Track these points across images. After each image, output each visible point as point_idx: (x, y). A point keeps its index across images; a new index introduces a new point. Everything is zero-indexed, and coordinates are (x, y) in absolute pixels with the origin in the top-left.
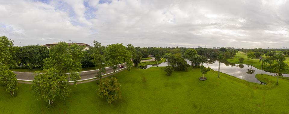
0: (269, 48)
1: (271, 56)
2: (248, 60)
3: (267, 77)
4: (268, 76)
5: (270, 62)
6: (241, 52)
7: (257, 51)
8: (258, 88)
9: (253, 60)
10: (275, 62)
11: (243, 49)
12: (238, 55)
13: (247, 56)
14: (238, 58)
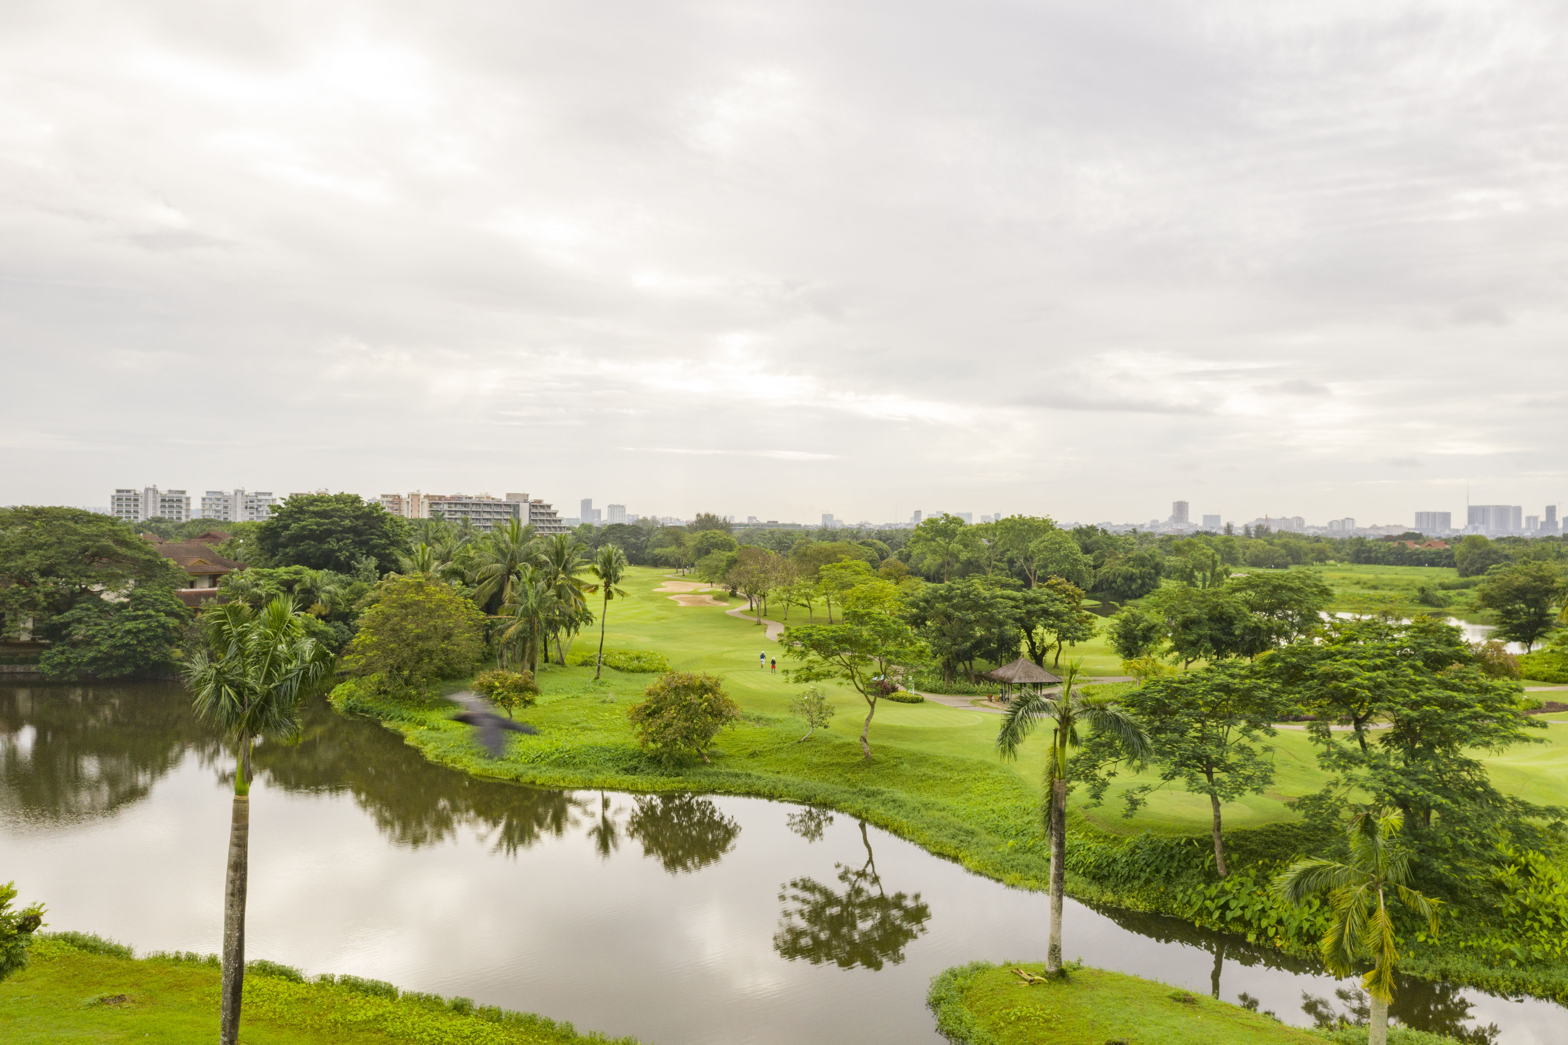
0: (1196, 520)
1: (1221, 647)
2: (800, 725)
7: (971, 567)
11: (707, 522)
12: (613, 640)
13: (787, 642)
14: (618, 681)
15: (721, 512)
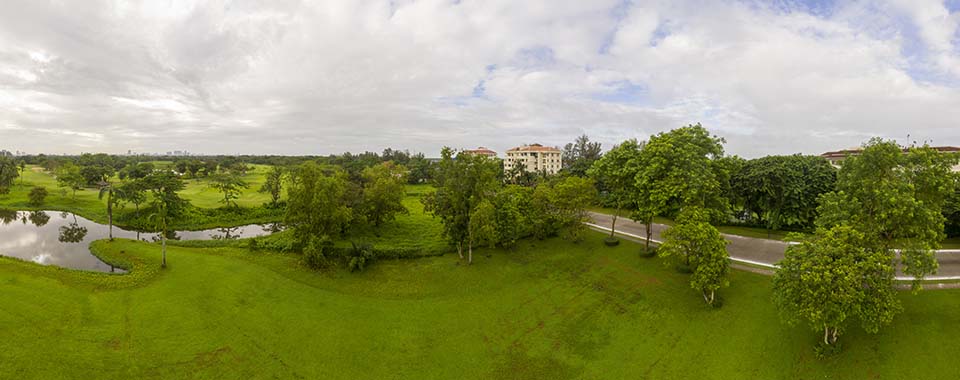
0: (132, 154)
1: (138, 177)
2: (61, 195)
3: (129, 248)
4: (134, 245)
5: (134, 198)
6: (36, 169)
7: (92, 163)
8: (101, 287)
9: (78, 193)
10: (150, 196)
11: (41, 155)
12: (24, 180)
13: (58, 179)
14: (25, 188)
15: (44, 153)
